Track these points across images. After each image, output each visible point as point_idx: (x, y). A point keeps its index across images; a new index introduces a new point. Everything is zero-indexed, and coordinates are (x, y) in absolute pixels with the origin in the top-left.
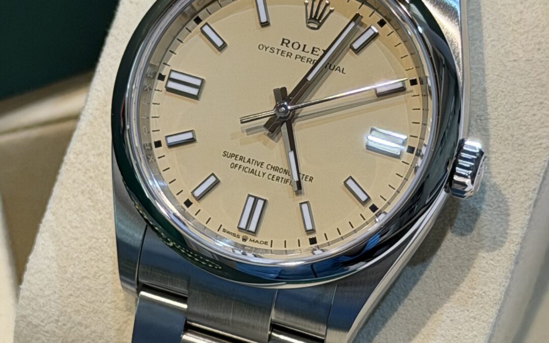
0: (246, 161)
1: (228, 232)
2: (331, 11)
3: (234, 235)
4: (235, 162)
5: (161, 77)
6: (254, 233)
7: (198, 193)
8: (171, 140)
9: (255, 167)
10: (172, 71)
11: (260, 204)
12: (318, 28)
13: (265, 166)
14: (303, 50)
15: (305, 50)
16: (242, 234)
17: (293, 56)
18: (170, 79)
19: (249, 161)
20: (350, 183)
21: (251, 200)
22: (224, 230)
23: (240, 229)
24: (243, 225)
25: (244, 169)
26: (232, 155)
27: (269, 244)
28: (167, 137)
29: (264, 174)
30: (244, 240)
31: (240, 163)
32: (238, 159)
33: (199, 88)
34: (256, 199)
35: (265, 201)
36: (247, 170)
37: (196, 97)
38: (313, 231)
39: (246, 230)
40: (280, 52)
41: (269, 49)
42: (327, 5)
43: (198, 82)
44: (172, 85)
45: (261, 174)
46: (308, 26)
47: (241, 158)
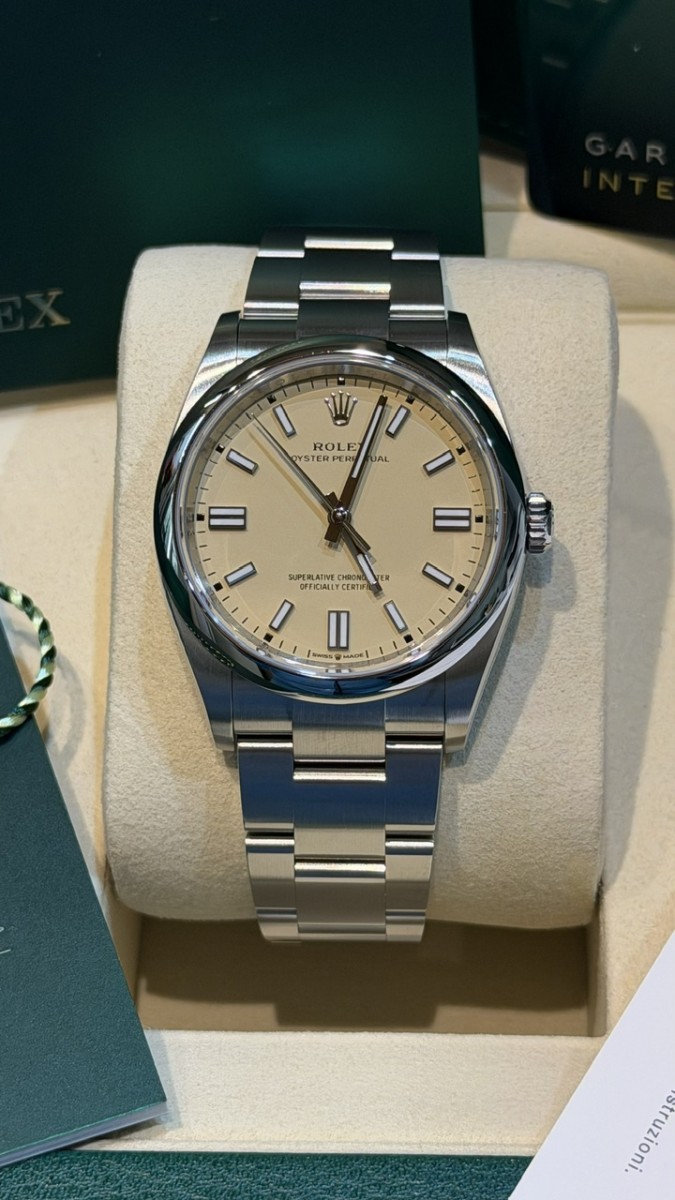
0: (315, 577)
1: (319, 656)
2: (355, 402)
3: (326, 656)
4: (304, 583)
5: (201, 518)
6: (346, 648)
7: (276, 625)
8: (231, 579)
9: (326, 582)
10: (210, 508)
11: (344, 617)
12: (347, 423)
13: (335, 577)
14: (339, 449)
15: (341, 448)
16: (334, 654)
17: (331, 459)
18: (212, 517)
19: (318, 577)
20: (429, 570)
21: (333, 617)
22: (314, 655)
23: (330, 648)
24: (333, 643)
25: (315, 587)
26: (299, 577)
27: (365, 654)
28: (226, 578)
29: (337, 586)
30: (338, 658)
31: (309, 582)
32: (306, 577)
33: (243, 517)
34: (338, 614)
35: (348, 613)
36: (319, 587)
37: (242, 528)
38: (406, 628)
39: (338, 647)
40: (315, 459)
41: (303, 459)
42: (349, 397)
43: (241, 512)
44: (214, 522)
45: (335, 587)
46: (336, 424)
47: (310, 577)
